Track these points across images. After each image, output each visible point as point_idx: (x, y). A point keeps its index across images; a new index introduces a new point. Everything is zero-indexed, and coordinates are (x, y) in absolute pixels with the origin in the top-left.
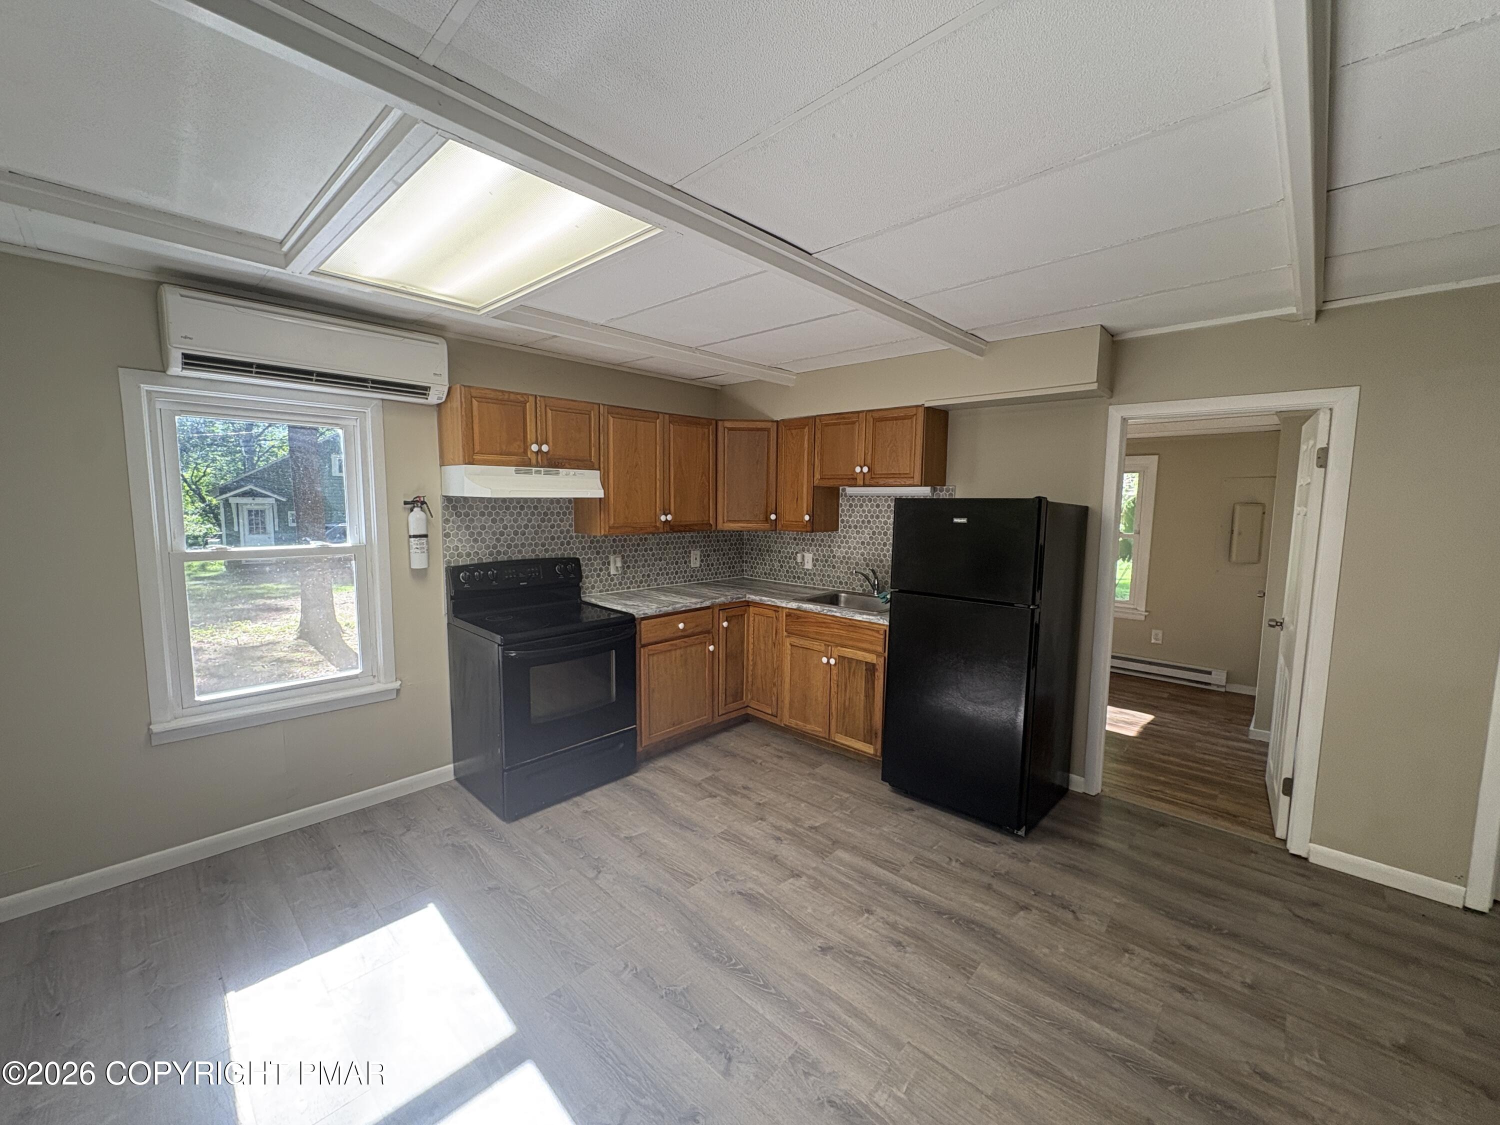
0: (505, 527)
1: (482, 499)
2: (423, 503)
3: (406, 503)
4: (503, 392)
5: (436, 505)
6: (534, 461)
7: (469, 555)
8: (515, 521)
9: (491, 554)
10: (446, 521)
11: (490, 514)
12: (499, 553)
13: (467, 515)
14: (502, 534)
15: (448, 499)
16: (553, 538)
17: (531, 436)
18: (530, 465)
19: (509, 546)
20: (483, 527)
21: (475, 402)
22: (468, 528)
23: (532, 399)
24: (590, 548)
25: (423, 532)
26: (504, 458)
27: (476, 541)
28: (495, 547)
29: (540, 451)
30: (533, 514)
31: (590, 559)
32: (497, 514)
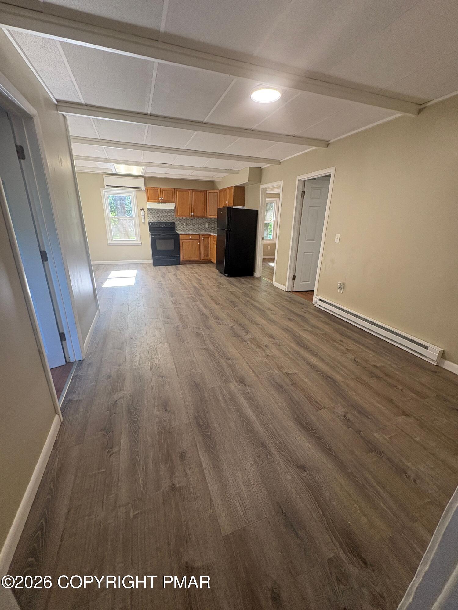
0: (160, 215)
1: (155, 209)
2: (143, 210)
3: (141, 210)
4: (153, 187)
5: (146, 211)
6: (160, 201)
7: (153, 220)
8: (162, 214)
9: (157, 220)
10: (148, 213)
11: (156, 212)
12: (158, 220)
13: (152, 212)
14: (159, 216)
15: (148, 209)
16: (170, 218)
17: (160, 196)
18: (160, 202)
19: (160, 219)
20: (155, 215)
21: (148, 190)
22: (152, 215)
23: (159, 189)
24: (178, 221)
25: (144, 215)
26: (155, 201)
27: (154, 218)
28: (158, 219)
29: (161, 199)
30: (165, 213)
31: (179, 223)
32: (158, 212)
